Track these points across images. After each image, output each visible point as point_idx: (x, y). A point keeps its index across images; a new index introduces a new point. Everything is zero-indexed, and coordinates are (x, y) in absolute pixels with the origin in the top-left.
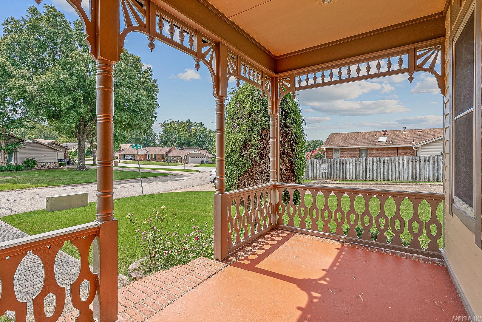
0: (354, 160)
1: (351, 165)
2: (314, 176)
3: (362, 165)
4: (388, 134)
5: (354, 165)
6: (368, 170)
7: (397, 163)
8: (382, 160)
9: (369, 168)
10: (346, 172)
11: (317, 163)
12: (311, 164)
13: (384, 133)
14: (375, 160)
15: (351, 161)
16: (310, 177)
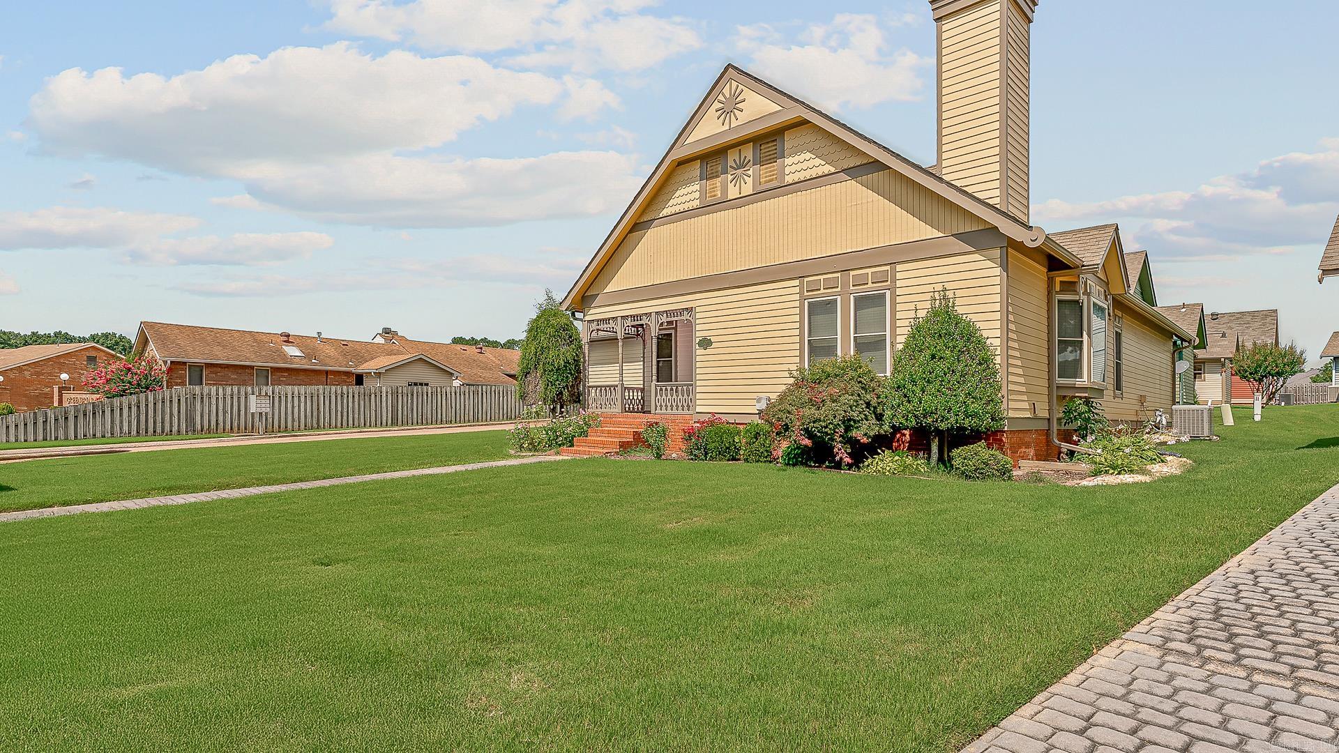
0: (302, 388)
1: (296, 399)
2: (209, 426)
3: (318, 400)
4: (292, 342)
5: (302, 399)
6: (327, 409)
7: (373, 396)
8: (351, 391)
9: (330, 407)
10: (286, 414)
11: (217, 394)
12: (202, 398)
13: (286, 339)
14: (339, 392)
15: (296, 393)
16: (200, 428)
